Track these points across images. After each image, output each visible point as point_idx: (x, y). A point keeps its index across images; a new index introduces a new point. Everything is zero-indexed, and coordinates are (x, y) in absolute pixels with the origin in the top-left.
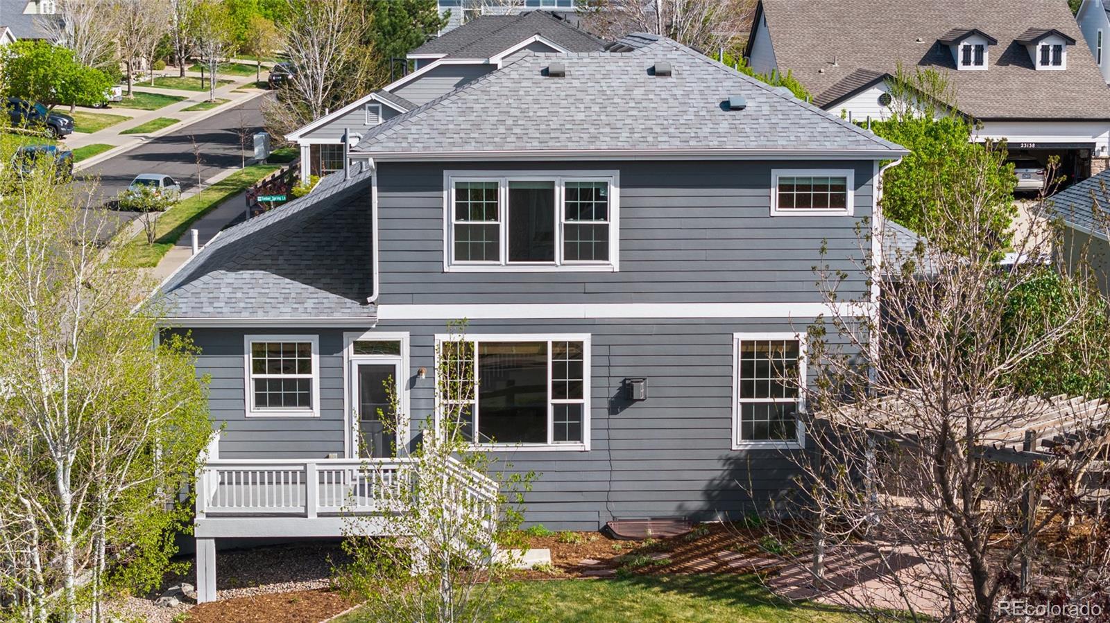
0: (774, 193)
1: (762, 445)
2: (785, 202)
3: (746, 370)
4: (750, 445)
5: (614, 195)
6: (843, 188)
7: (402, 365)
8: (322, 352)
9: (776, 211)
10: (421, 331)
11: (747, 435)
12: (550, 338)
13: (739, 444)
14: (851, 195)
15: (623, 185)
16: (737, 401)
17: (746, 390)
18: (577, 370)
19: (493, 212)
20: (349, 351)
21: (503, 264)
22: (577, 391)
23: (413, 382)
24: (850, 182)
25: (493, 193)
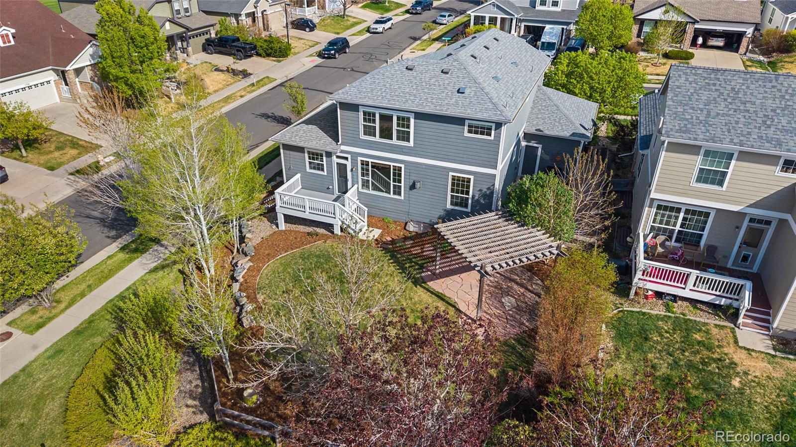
0: (466, 128)
1: (456, 208)
2: (470, 132)
3: (453, 184)
4: (453, 207)
5: (412, 121)
6: (491, 129)
7: (349, 164)
8: (326, 157)
9: (466, 134)
10: (355, 155)
11: (452, 204)
12: (392, 164)
13: (449, 206)
14: (493, 132)
15: (415, 118)
16: (449, 193)
17: (452, 191)
18: (400, 175)
19: (374, 121)
20: (334, 158)
21: (377, 139)
22: (400, 181)
23: (352, 170)
24: (493, 128)
25: (374, 115)
